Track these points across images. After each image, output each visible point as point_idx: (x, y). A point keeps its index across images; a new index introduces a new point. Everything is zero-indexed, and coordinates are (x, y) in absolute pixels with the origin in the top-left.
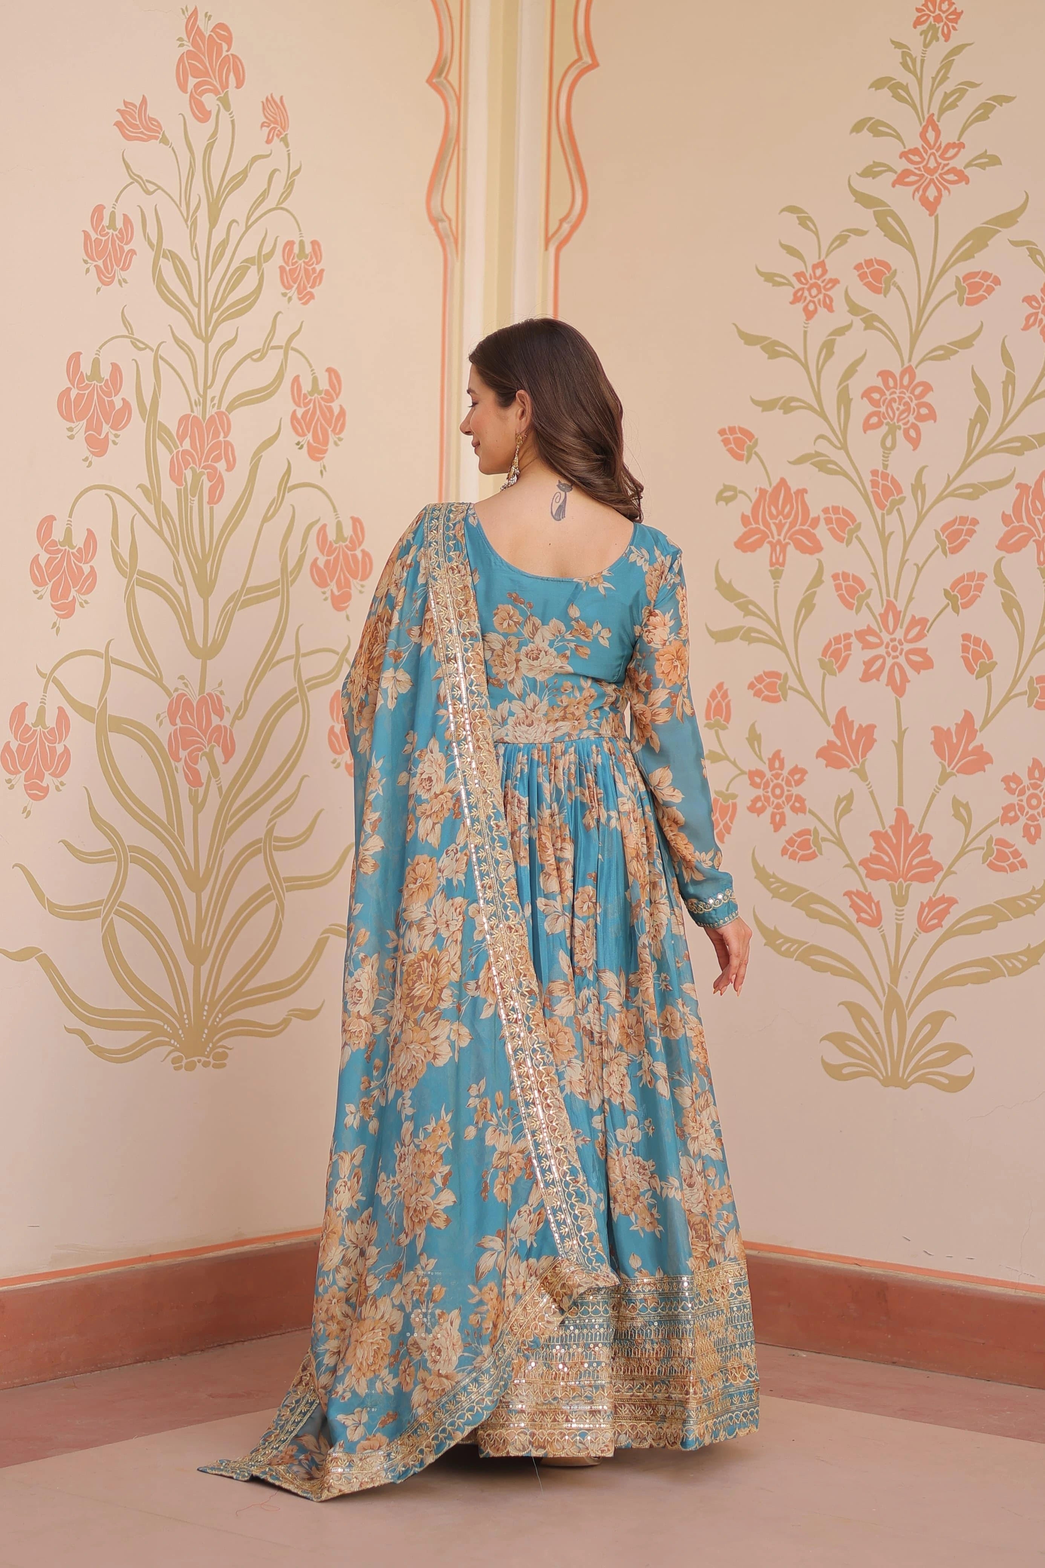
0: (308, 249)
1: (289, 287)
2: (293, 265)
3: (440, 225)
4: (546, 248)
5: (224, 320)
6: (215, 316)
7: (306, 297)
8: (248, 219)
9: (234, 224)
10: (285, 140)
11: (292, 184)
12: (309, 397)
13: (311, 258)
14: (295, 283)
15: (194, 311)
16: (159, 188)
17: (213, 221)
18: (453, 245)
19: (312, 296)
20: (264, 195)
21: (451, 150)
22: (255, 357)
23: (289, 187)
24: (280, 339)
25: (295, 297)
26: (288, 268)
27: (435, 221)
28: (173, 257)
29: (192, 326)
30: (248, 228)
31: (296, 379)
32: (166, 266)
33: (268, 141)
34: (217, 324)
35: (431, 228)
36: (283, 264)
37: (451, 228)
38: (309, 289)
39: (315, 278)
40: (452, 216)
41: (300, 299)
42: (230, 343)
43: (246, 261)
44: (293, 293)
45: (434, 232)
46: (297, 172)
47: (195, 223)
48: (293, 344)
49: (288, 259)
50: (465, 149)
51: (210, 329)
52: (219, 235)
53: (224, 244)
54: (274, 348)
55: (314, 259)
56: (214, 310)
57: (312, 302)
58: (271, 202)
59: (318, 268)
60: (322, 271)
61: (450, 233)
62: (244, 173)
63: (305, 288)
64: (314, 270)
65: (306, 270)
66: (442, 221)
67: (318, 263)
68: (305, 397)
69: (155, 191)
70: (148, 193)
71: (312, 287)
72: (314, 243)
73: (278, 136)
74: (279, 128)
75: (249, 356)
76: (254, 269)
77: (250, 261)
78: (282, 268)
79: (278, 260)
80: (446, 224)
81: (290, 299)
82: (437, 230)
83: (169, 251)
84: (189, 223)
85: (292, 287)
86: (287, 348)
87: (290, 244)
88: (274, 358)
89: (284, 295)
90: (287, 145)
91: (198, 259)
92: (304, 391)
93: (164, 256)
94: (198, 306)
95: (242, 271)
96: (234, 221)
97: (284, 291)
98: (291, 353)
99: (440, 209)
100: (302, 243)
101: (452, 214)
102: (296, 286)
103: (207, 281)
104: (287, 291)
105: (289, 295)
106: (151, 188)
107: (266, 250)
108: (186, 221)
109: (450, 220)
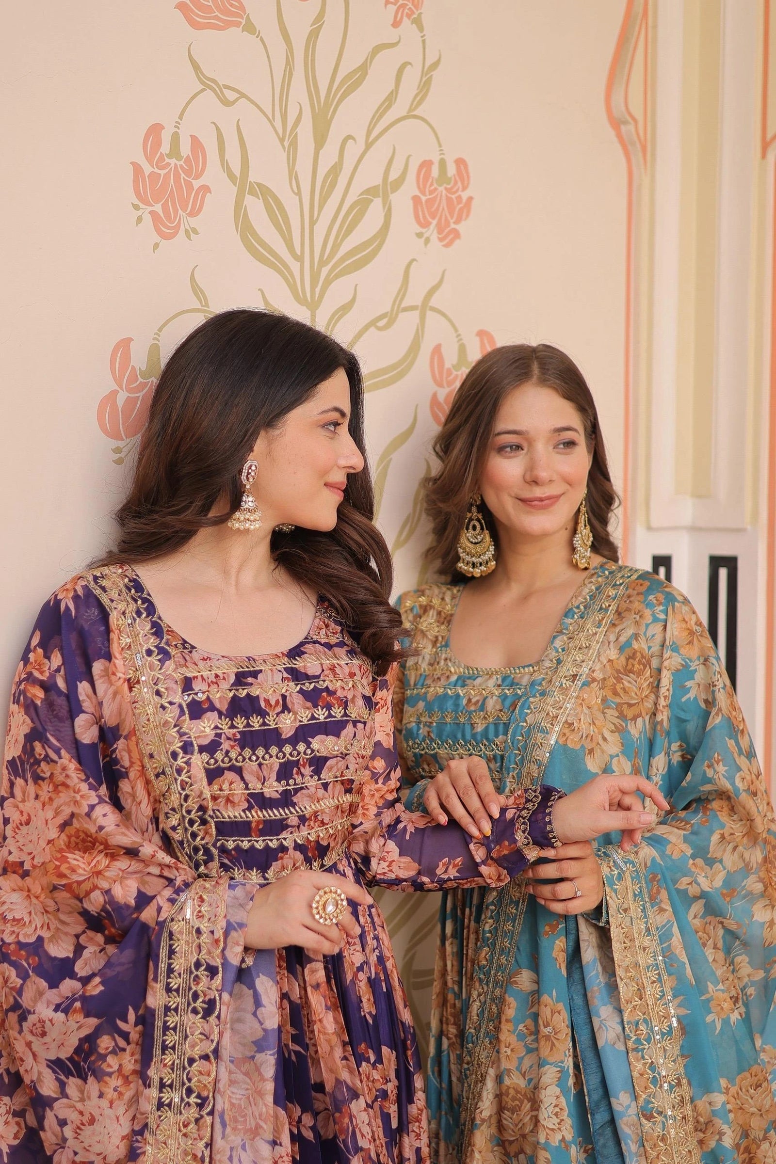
0: (451, 170)
1: (425, 225)
2: (431, 193)
3: (623, 128)
4: (764, 155)
5: (337, 277)
6: (325, 271)
7: (449, 236)
8: (369, 133)
9: (350, 141)
10: (418, 23)
11: (428, 83)
12: (455, 373)
13: (456, 183)
14: (434, 218)
15: (295, 266)
16: (243, 95)
17: (320, 140)
18: (640, 155)
19: (457, 234)
20: (391, 99)
21: (637, 29)
22: (381, 324)
23: (425, 86)
24: (415, 296)
25: (434, 237)
26: (424, 198)
27: (616, 123)
28: (264, 192)
29: (293, 288)
30: (368, 146)
31: (437, 350)
32: (255, 206)
33: (396, 24)
34: (328, 282)
35: (612, 133)
36: (418, 193)
37: (638, 134)
38: (453, 226)
39: (461, 210)
40: (639, 116)
41: (441, 240)
42: (346, 308)
43: (368, 191)
44: (432, 232)
45: (615, 139)
46: (435, 65)
47: (294, 144)
48: (433, 302)
49: (425, 186)
50: (655, 27)
51: (318, 290)
52: (328, 156)
53: (336, 170)
54: (406, 309)
55: (459, 184)
56: (323, 263)
57: (457, 242)
58: (399, 109)
59: (465, 195)
60: (470, 199)
61: (636, 139)
62: (363, 70)
63: (448, 224)
64: (459, 198)
65: (449, 200)
66: (625, 123)
67: (464, 188)
68: (449, 372)
69: (237, 99)
70: (227, 103)
71: (457, 222)
72: (460, 163)
73: (408, 16)
74: (410, 5)
75: (373, 323)
76: (377, 203)
77: (372, 192)
78: (416, 200)
79: (410, 187)
80: (631, 127)
81: (427, 241)
82: (619, 136)
83: (258, 184)
84: (286, 144)
85: (430, 224)
86: (424, 307)
87: (426, 165)
88: (408, 322)
89: (419, 235)
90: (421, 28)
91: (299, 193)
92: (448, 365)
93: (252, 193)
94: (300, 259)
95: (362, 205)
96: (349, 137)
97: (419, 229)
98: (429, 314)
99: (623, 108)
100: (443, 163)
101: (638, 114)
102: (434, 222)
103: (313, 223)
104: (424, 230)
105: (426, 235)
106: (231, 95)
107: (393, 175)
108: (282, 140)
109: (635, 121)
